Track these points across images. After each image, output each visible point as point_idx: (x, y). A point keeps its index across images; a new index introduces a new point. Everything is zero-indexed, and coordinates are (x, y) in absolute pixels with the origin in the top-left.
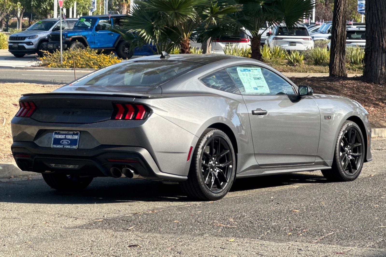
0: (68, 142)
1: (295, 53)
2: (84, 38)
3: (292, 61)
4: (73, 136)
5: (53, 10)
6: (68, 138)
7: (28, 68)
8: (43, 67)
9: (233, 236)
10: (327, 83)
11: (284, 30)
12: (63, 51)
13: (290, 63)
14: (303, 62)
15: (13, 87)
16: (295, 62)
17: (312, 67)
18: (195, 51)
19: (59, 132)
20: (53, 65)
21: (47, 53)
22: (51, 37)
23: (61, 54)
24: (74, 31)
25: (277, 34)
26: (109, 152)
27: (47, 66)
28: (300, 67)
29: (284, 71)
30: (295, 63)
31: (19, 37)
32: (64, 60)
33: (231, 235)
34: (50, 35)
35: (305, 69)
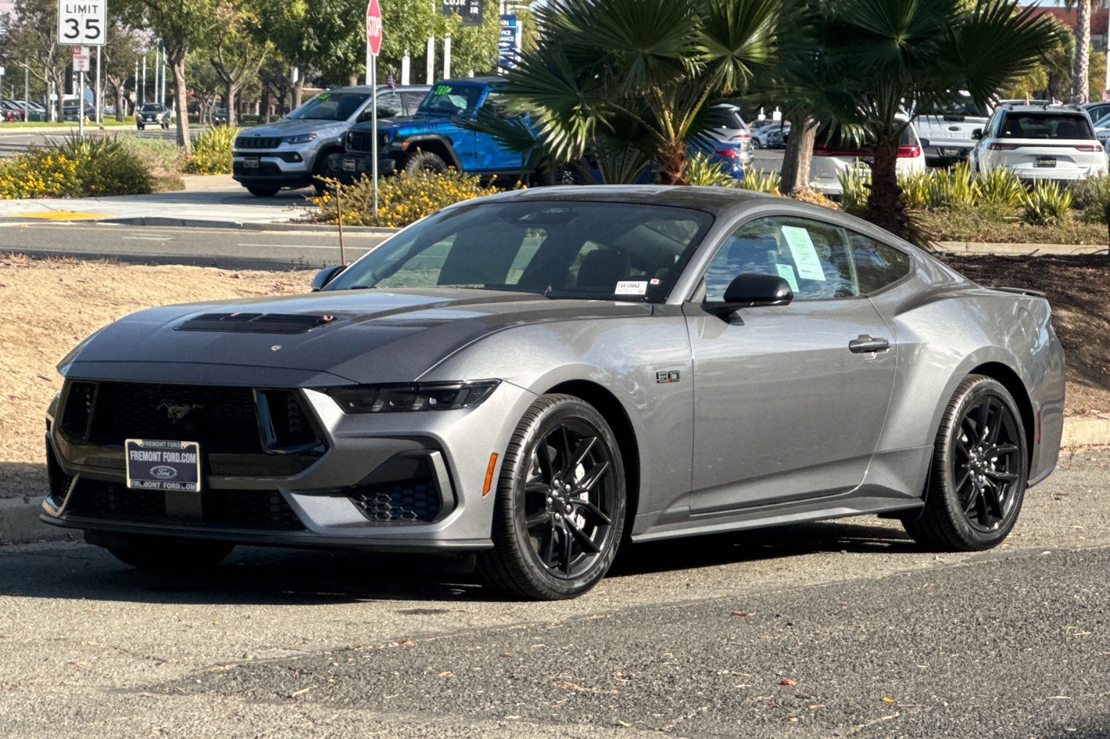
1: (1046, 189)
2: (447, 144)
3: (1038, 210)
5: (365, 64)
7: (278, 226)
8: (322, 225)
9: (591, 721)
10: (1085, 273)
11: (1024, 123)
12: (379, 178)
13: (1032, 217)
14: (1070, 213)
15: (134, 276)
16: (1046, 214)
17: (1096, 228)
18: (758, 182)
20: (351, 218)
21: (335, 184)
22: (351, 139)
23: (374, 188)
24: (416, 122)
25: (1001, 134)
27: (332, 221)
28: (1061, 228)
29: (1013, 241)
30: (1046, 217)
31: (263, 140)
32: (382, 203)
33: (587, 718)
34: (349, 132)
35: (1076, 234)
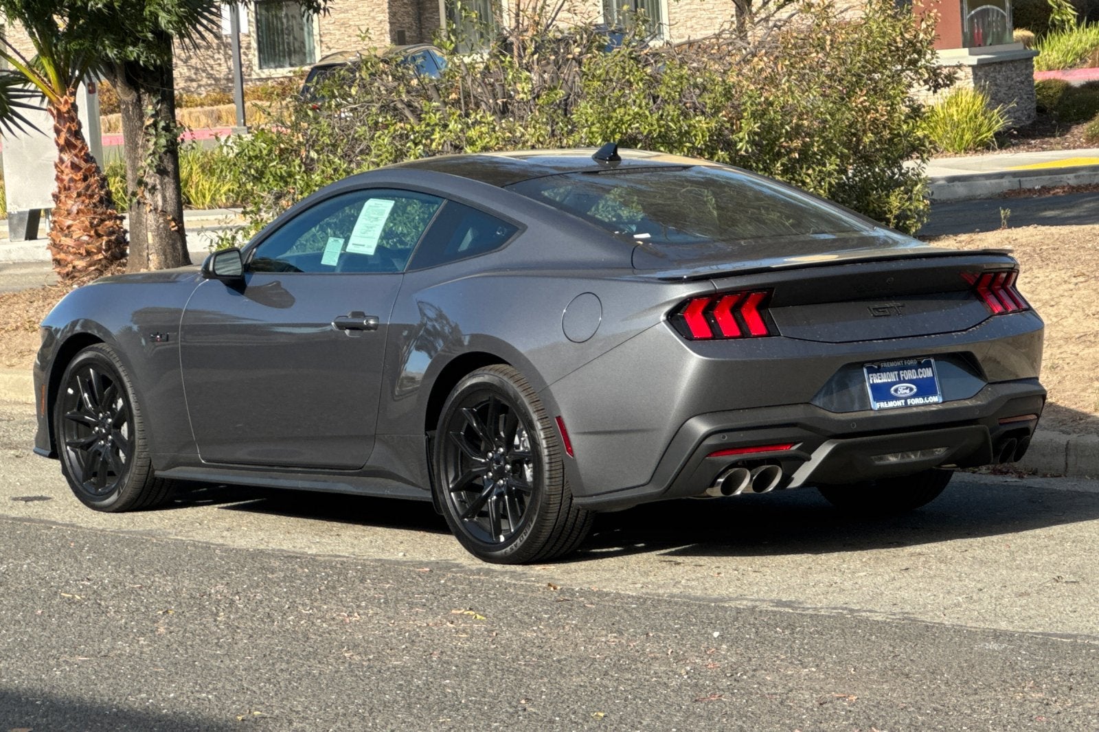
0: (911, 389)
4: (919, 370)
6: (906, 379)
19: (879, 367)
26: (1021, 398)
